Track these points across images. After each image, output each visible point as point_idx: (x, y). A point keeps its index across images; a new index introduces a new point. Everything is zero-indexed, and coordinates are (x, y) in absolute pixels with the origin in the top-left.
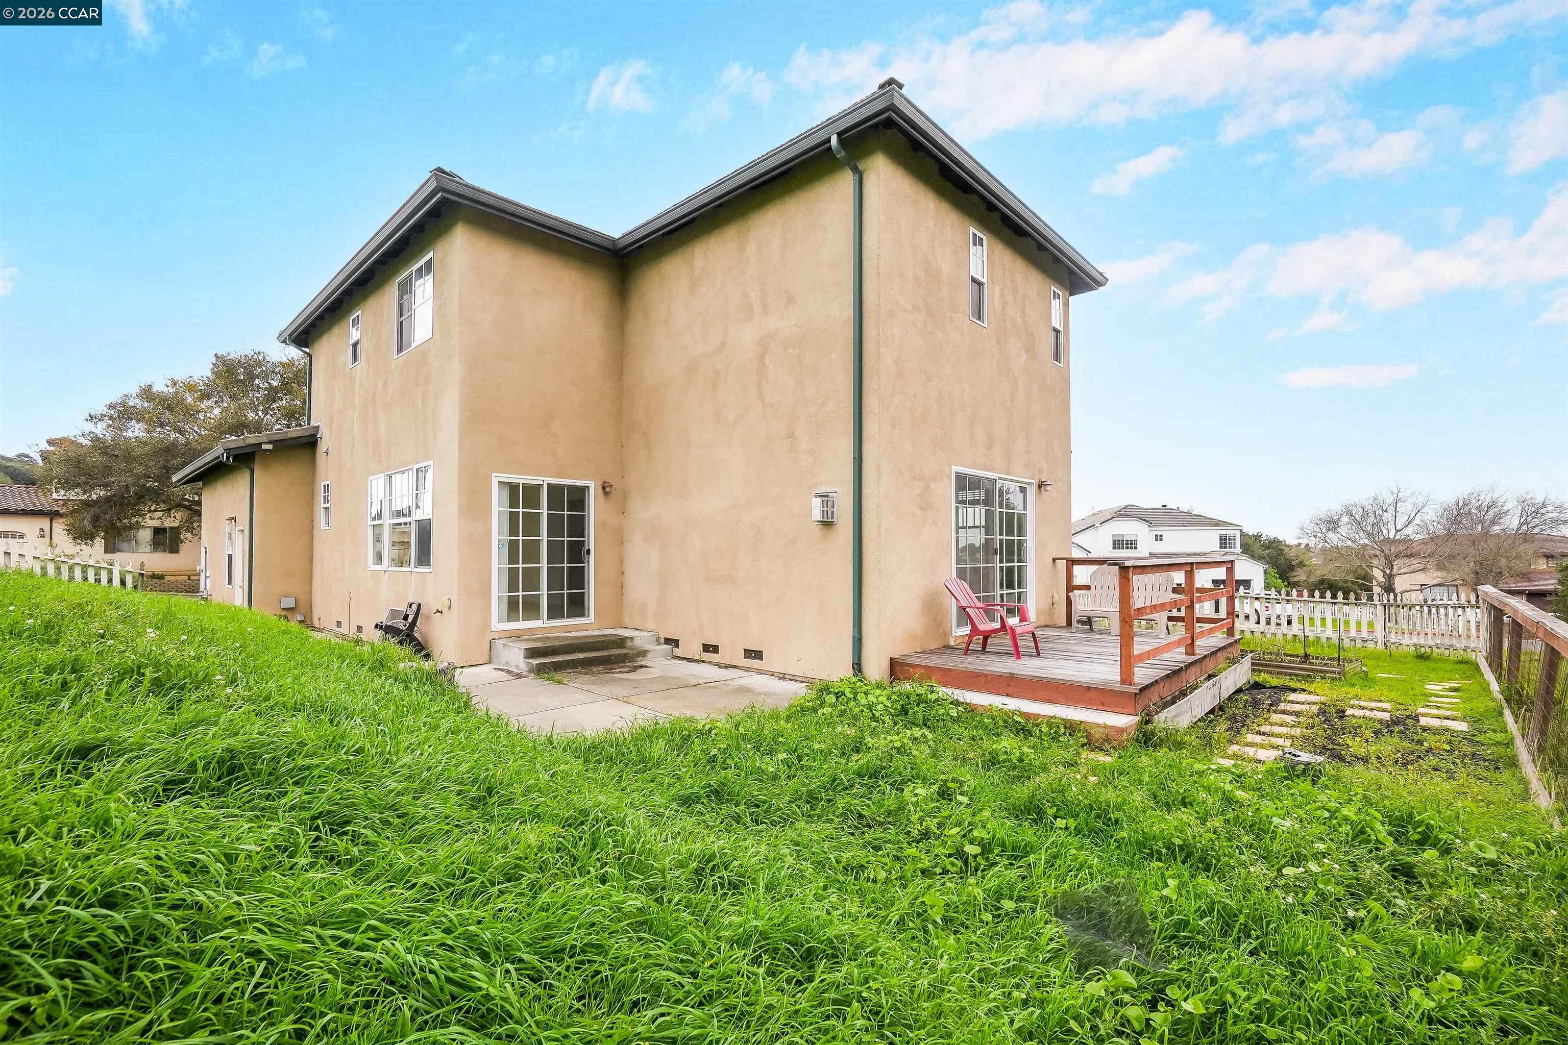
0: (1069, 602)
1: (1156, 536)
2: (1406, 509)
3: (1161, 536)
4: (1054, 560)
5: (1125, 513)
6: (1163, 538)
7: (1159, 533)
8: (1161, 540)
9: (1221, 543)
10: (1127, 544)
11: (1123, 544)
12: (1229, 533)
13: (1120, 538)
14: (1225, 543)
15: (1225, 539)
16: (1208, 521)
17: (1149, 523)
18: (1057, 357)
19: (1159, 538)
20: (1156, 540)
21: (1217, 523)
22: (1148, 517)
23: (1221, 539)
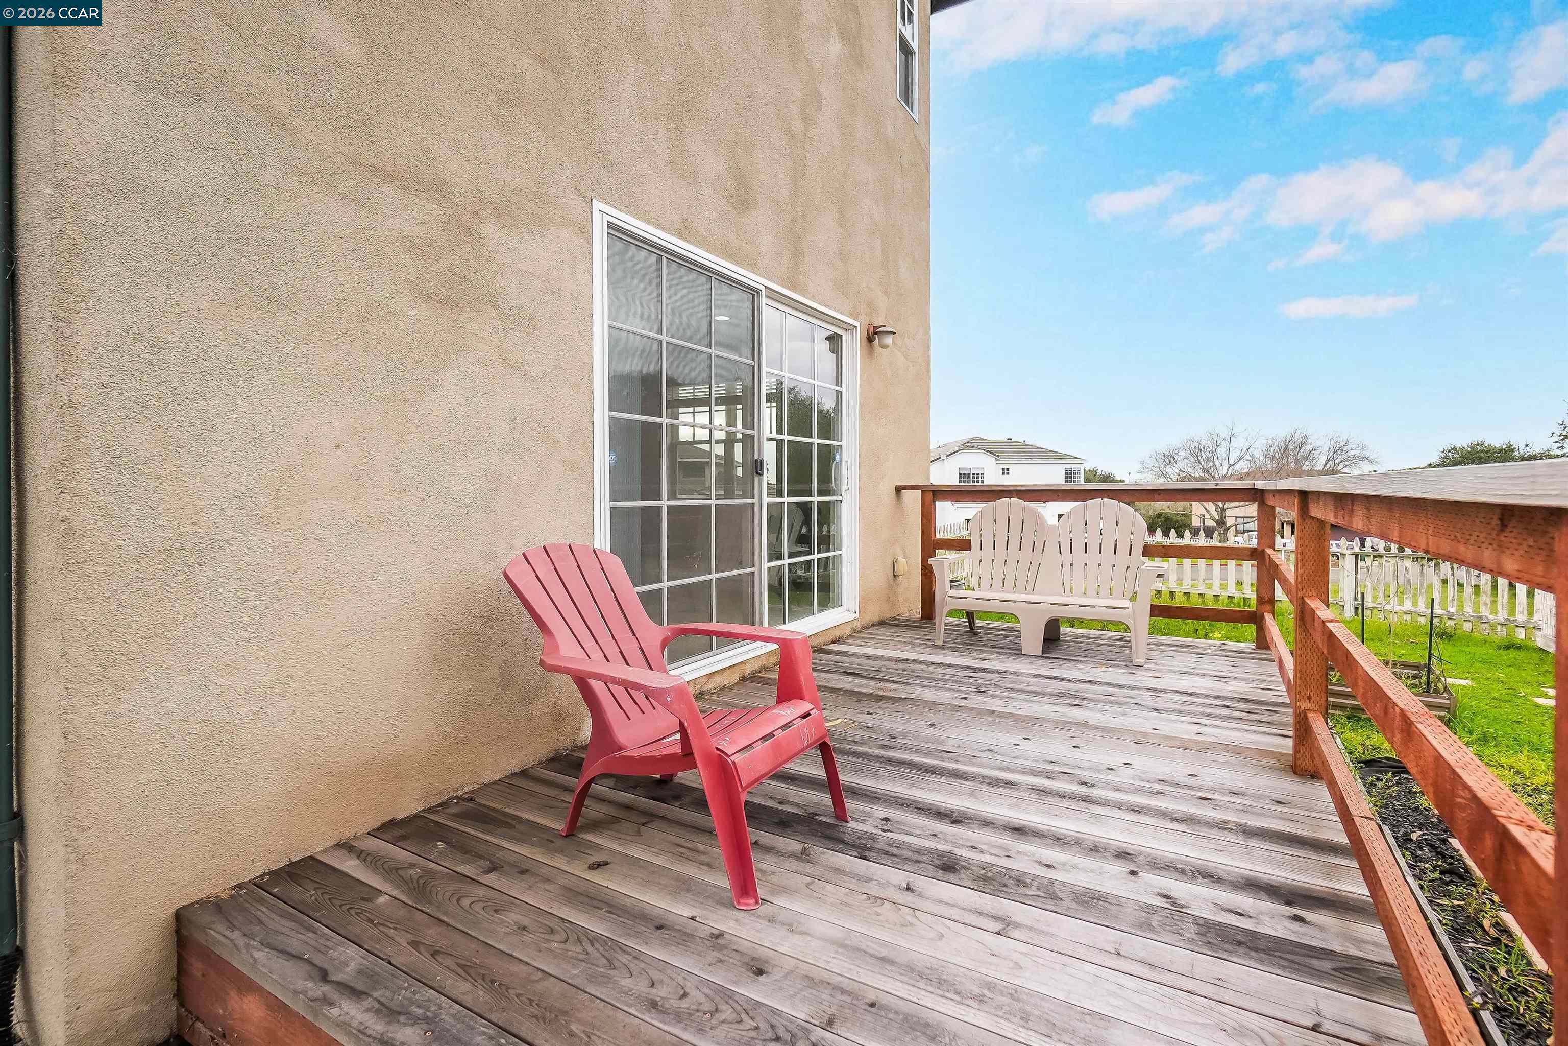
0: (927, 573)
1: (1003, 469)
2: (1239, 444)
3: (1008, 469)
4: (899, 490)
5: (972, 445)
6: (1010, 471)
7: (1006, 467)
8: (1008, 473)
9: (1066, 477)
10: (974, 478)
11: (969, 478)
12: (1074, 467)
13: (967, 472)
14: (1070, 477)
15: (1070, 473)
16: (1054, 454)
17: (997, 456)
18: (907, 94)
19: (1005, 472)
20: (1003, 474)
21: (1062, 457)
22: (993, 449)
23: (1066, 473)
